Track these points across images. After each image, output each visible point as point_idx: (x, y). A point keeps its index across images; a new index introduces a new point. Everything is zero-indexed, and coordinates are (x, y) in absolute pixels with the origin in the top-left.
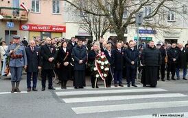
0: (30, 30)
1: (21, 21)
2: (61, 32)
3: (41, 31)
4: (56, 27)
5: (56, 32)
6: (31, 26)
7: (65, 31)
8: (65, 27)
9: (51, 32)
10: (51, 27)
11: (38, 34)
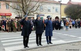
2: (10, 16)
9: (6, 16)
11: (1, 17)
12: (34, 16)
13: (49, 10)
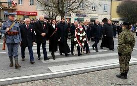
0: (18, 15)
1: (12, 10)
2: (35, 16)
3: (24, 15)
4: (32, 13)
5: (32, 15)
6: (18, 12)
7: (37, 15)
8: (37, 13)
9: (29, 16)
10: (30, 13)
11: (23, 17)
12: (71, 16)
13: (94, 9)
